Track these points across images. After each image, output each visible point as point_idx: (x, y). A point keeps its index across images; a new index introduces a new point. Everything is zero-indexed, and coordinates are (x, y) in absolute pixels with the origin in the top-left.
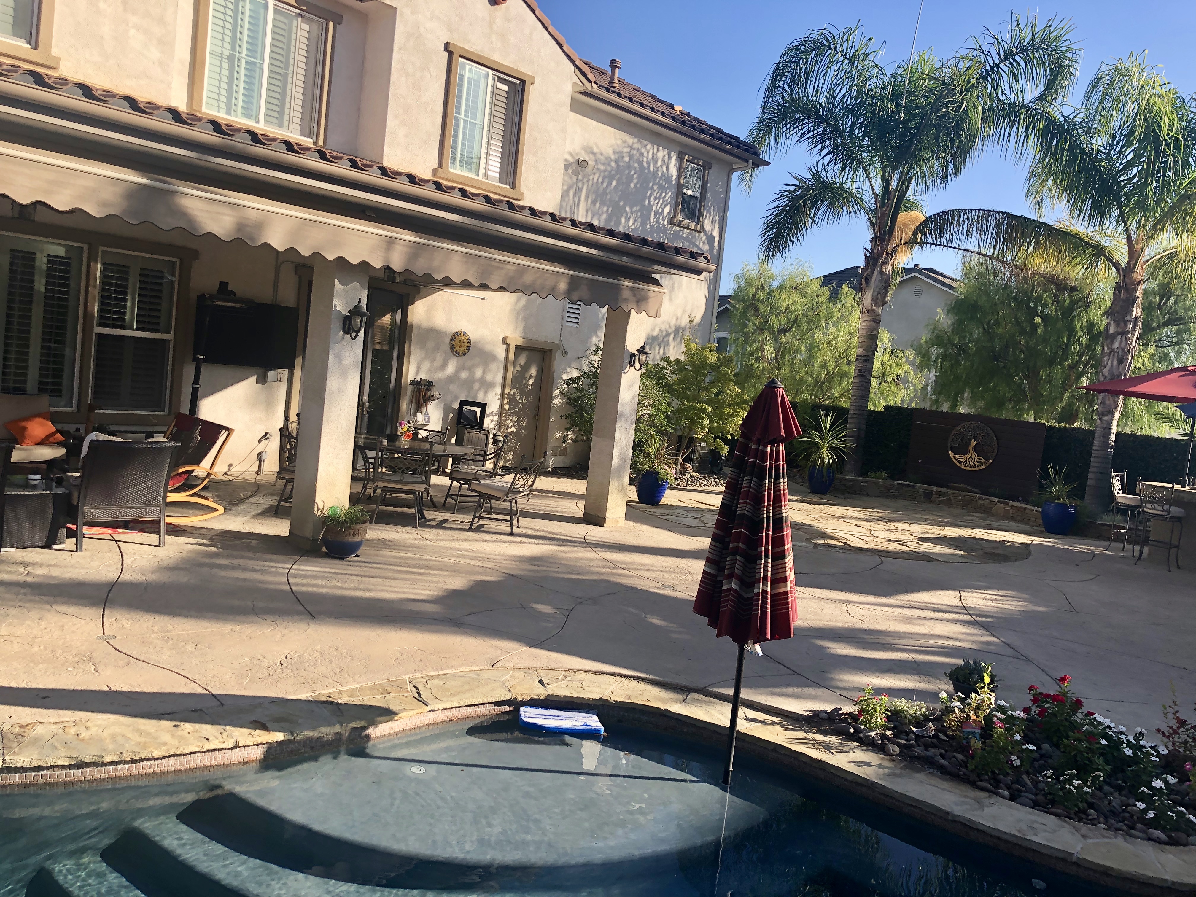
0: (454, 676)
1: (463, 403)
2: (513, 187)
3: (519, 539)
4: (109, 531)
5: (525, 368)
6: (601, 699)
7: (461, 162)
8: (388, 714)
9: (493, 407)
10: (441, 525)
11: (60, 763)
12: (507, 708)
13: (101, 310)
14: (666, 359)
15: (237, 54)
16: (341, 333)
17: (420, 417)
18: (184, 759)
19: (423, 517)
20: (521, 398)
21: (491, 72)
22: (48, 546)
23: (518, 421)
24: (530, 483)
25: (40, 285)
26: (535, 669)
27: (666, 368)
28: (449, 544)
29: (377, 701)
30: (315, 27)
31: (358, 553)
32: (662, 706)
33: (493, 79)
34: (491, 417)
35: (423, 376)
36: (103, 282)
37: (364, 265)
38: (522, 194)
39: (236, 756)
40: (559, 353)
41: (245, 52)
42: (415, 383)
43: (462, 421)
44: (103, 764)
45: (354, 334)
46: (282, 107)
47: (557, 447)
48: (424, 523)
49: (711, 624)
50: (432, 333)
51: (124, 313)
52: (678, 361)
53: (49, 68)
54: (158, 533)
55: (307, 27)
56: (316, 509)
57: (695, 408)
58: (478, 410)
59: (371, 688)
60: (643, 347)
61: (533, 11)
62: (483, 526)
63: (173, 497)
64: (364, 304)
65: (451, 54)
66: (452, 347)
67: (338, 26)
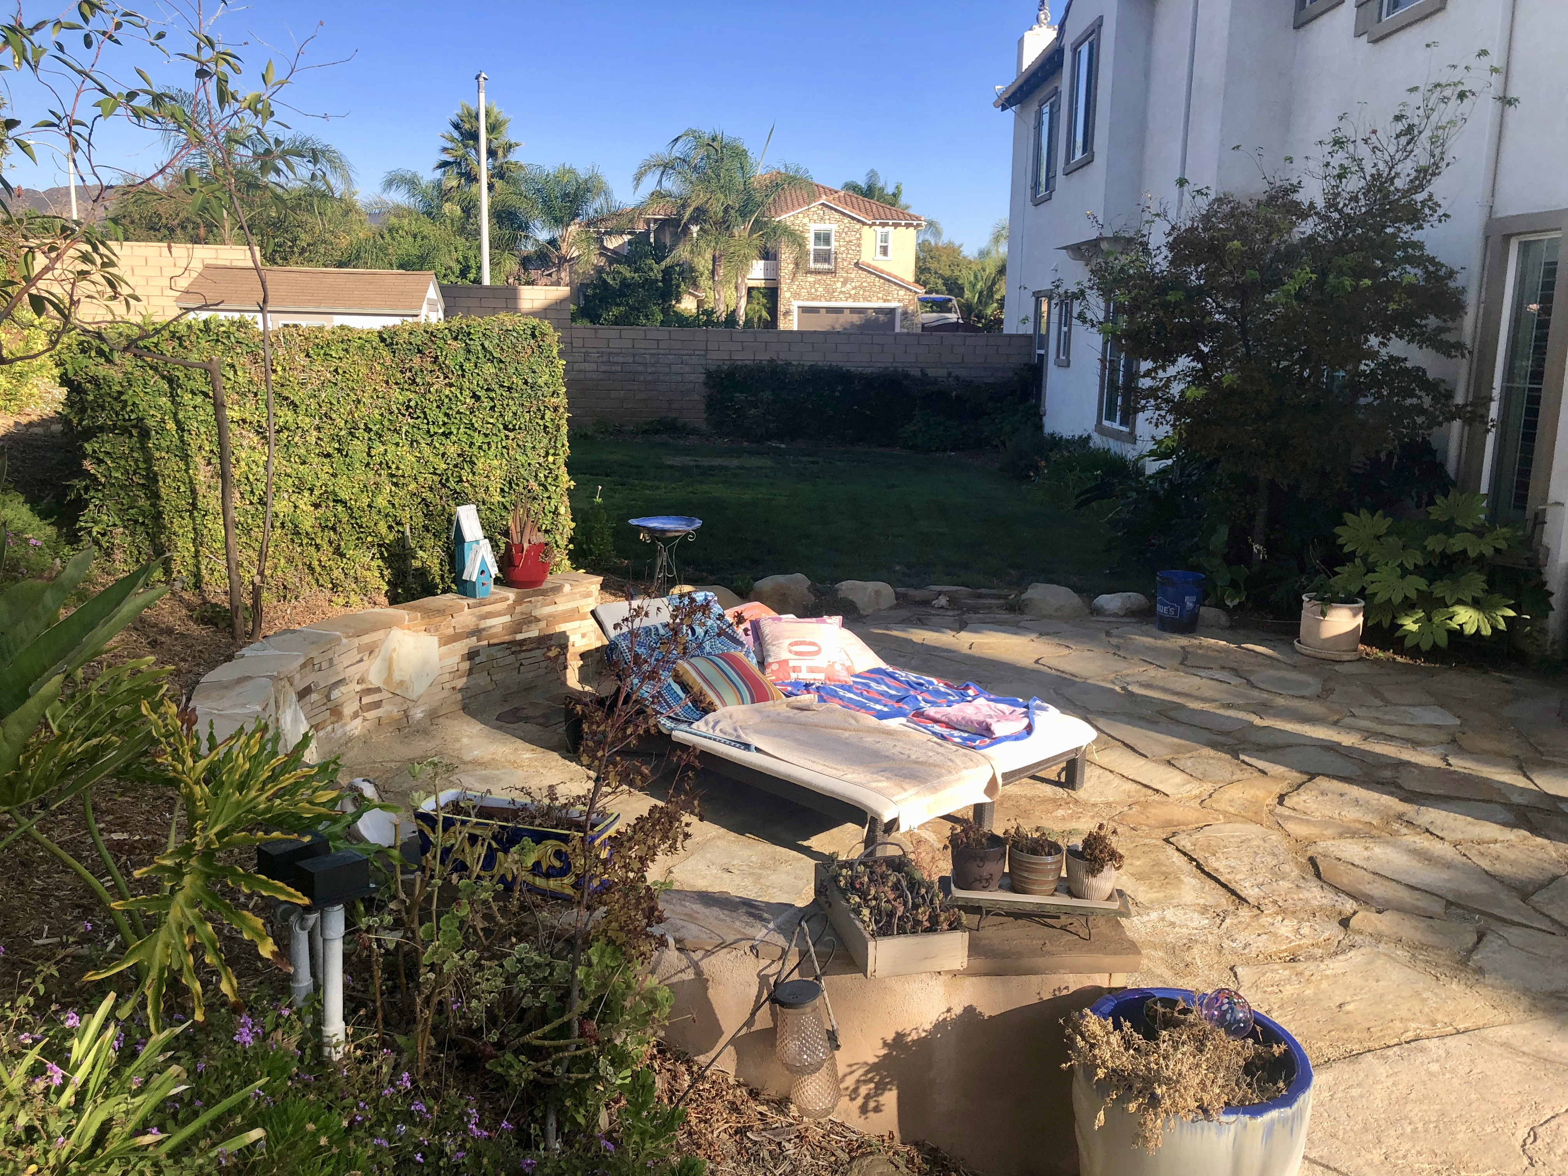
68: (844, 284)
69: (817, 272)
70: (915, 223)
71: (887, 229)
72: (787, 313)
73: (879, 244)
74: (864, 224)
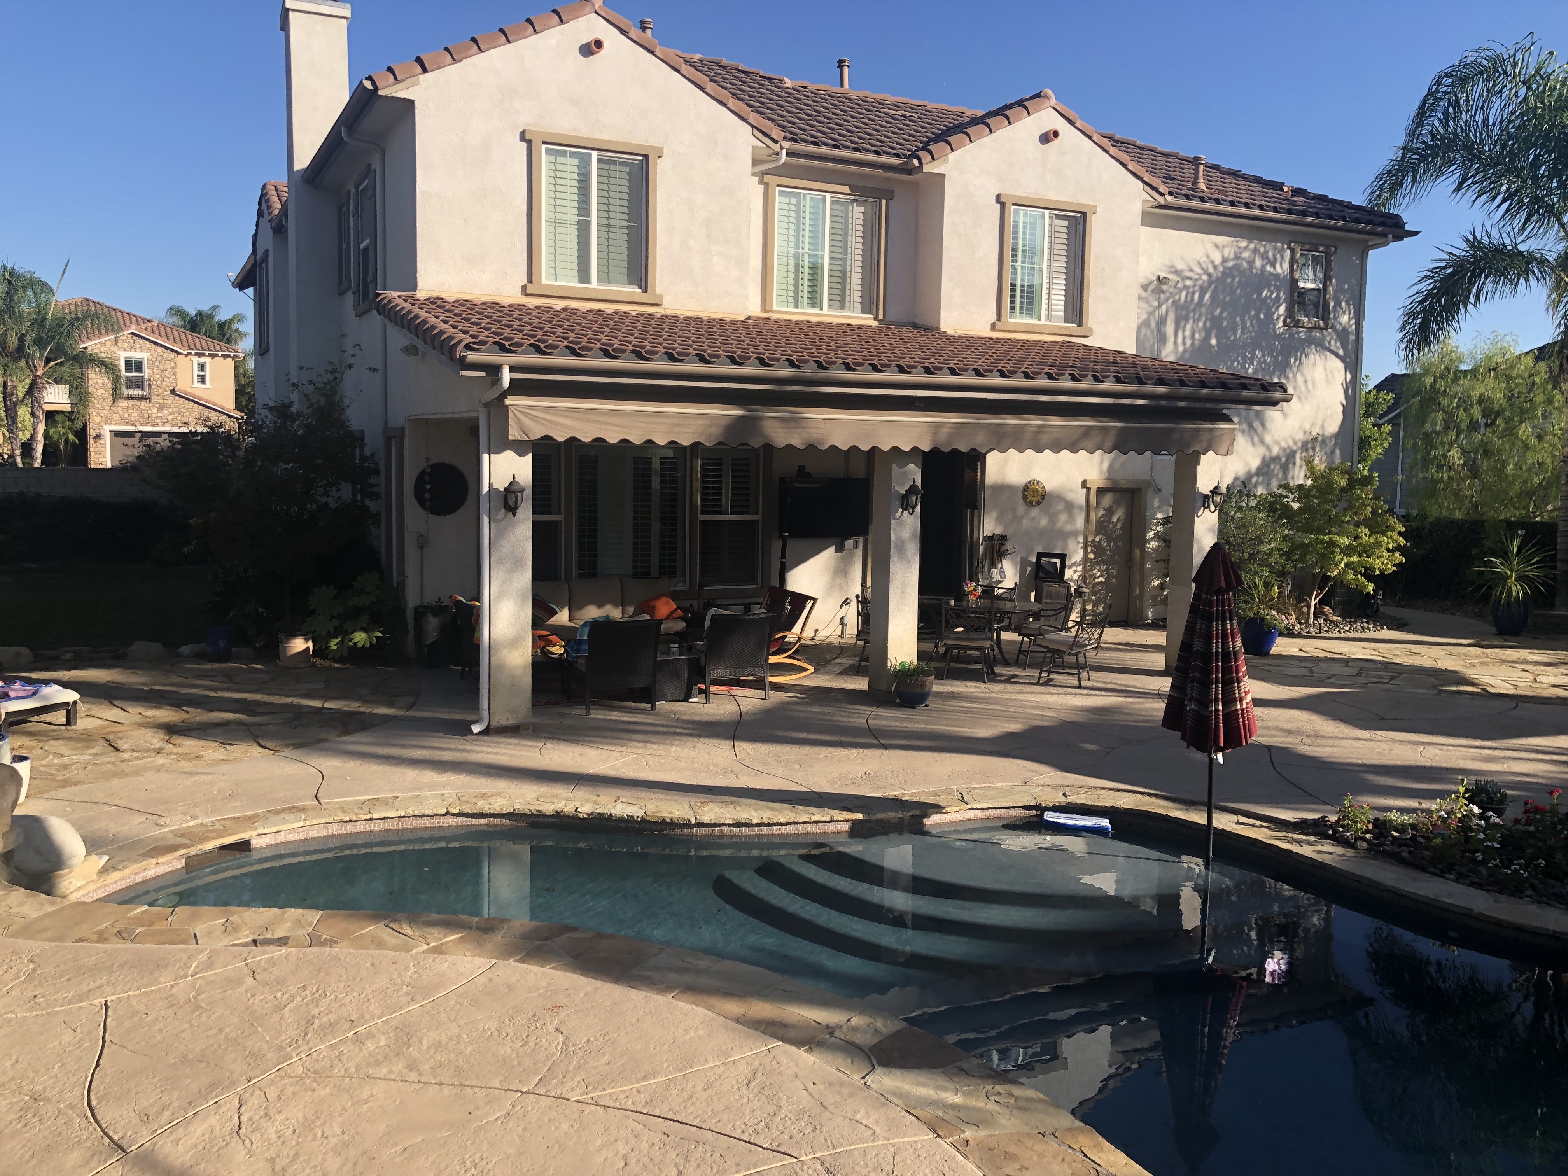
0: (993, 788)
1: (1040, 555)
2: (1080, 325)
3: (1086, 692)
4: (726, 688)
5: (1110, 512)
6: (1112, 807)
7: (1021, 308)
8: (938, 808)
9: (1076, 555)
10: (1010, 680)
11: (727, 822)
12: (1034, 813)
13: (702, 500)
14: (1285, 486)
15: (801, 251)
16: (901, 510)
17: (995, 573)
18: (800, 827)
19: (993, 672)
20: (1109, 545)
21: (1047, 212)
22: (686, 700)
23: (1107, 570)
24: (1096, 636)
25: (656, 483)
26: (1063, 786)
27: (1286, 497)
28: (1014, 697)
29: (931, 800)
30: (869, 207)
31: (927, 703)
32: (1163, 812)
33: (1051, 218)
34: (1074, 568)
35: (998, 531)
36: (703, 476)
37: (915, 449)
38: (1091, 330)
39: (832, 827)
40: (1150, 492)
41: (807, 246)
42: (991, 538)
43: (1041, 574)
44: (752, 825)
45: (911, 510)
46: (843, 290)
47: (1157, 596)
48: (993, 677)
49: (1183, 738)
50: (1002, 488)
51: (720, 500)
52: (1301, 487)
53: (656, 305)
54: (764, 689)
55: (861, 209)
56: (889, 665)
57: (1322, 542)
58: (1058, 561)
59: (927, 793)
60: (1216, 488)
61: (1090, 137)
62: (1052, 680)
63: (773, 659)
64: (919, 483)
65: (1003, 205)
66: (1025, 498)
67: (891, 201)
68: (160, 409)
69: (130, 398)
70: (232, 354)
71: (203, 359)
72: (97, 437)
73: (196, 372)
74: (178, 353)
